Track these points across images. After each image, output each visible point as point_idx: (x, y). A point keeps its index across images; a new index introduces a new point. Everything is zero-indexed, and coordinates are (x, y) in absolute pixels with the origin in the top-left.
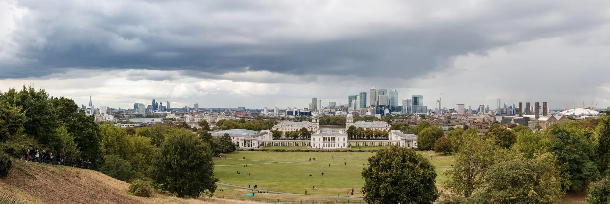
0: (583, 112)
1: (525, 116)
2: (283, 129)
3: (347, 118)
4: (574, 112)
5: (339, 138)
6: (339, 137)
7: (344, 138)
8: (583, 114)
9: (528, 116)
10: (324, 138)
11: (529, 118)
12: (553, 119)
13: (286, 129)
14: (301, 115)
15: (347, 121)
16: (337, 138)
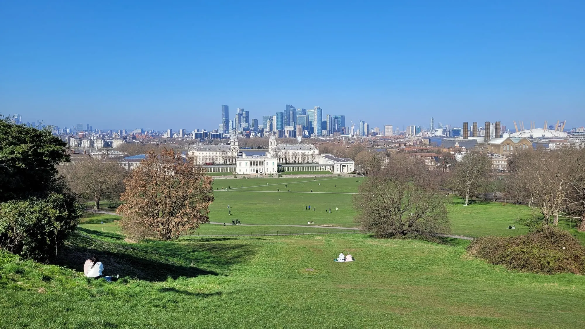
0: (543, 134)
1: (472, 138)
2: (199, 153)
3: (270, 140)
4: (531, 134)
5: (267, 163)
6: (267, 161)
7: (273, 163)
8: (543, 137)
9: (475, 138)
10: (251, 163)
11: (477, 140)
12: (509, 142)
13: (203, 153)
14: (211, 137)
15: (270, 143)
16: (265, 163)
